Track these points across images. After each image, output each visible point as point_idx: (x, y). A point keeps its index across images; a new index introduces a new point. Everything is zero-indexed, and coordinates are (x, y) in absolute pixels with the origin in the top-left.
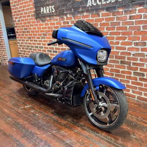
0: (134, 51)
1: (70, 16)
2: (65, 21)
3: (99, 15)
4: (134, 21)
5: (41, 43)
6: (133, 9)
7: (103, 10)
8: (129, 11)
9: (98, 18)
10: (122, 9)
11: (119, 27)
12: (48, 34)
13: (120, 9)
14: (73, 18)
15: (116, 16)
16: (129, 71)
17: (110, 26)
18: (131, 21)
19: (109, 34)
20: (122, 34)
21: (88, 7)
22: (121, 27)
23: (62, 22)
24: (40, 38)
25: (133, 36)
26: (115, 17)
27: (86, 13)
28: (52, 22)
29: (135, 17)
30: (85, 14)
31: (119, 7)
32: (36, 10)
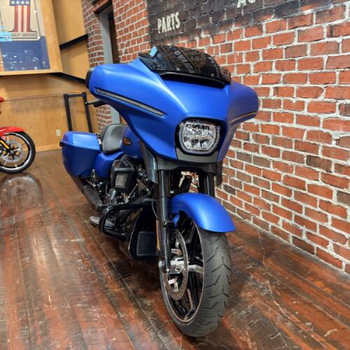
0: (338, 130)
1: (206, 36)
3: (260, 30)
4: (339, 40)
6: (337, 5)
7: (270, 15)
8: (328, 13)
9: (259, 37)
10: (311, 8)
11: (304, 60)
13: (308, 9)
14: (211, 40)
15: (297, 29)
16: (327, 189)
17: (284, 59)
18: (333, 43)
19: (282, 79)
20: (310, 81)
21: (239, 8)
22: (308, 60)
25: (336, 84)
26: (294, 33)
27: (236, 26)
30: (234, 28)
31: (303, 4)
32: (150, 26)
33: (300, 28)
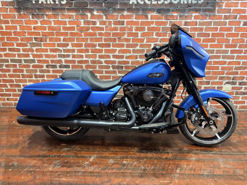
1: (99, 14)
2: (89, 19)
3: (147, 17)
4: (189, 27)
5: (30, 53)
6: (189, 14)
7: (153, 12)
8: (185, 16)
9: (146, 20)
10: (177, 13)
12: (48, 39)
13: (175, 13)
14: (104, 17)
15: (169, 20)
17: (161, 32)
18: (186, 28)
19: (159, 40)
23: (82, 21)
24: (27, 46)
26: (167, 22)
27: (127, 12)
28: (60, 19)
29: (191, 24)
30: (125, 13)
31: (173, 11)
33: (171, 20)
